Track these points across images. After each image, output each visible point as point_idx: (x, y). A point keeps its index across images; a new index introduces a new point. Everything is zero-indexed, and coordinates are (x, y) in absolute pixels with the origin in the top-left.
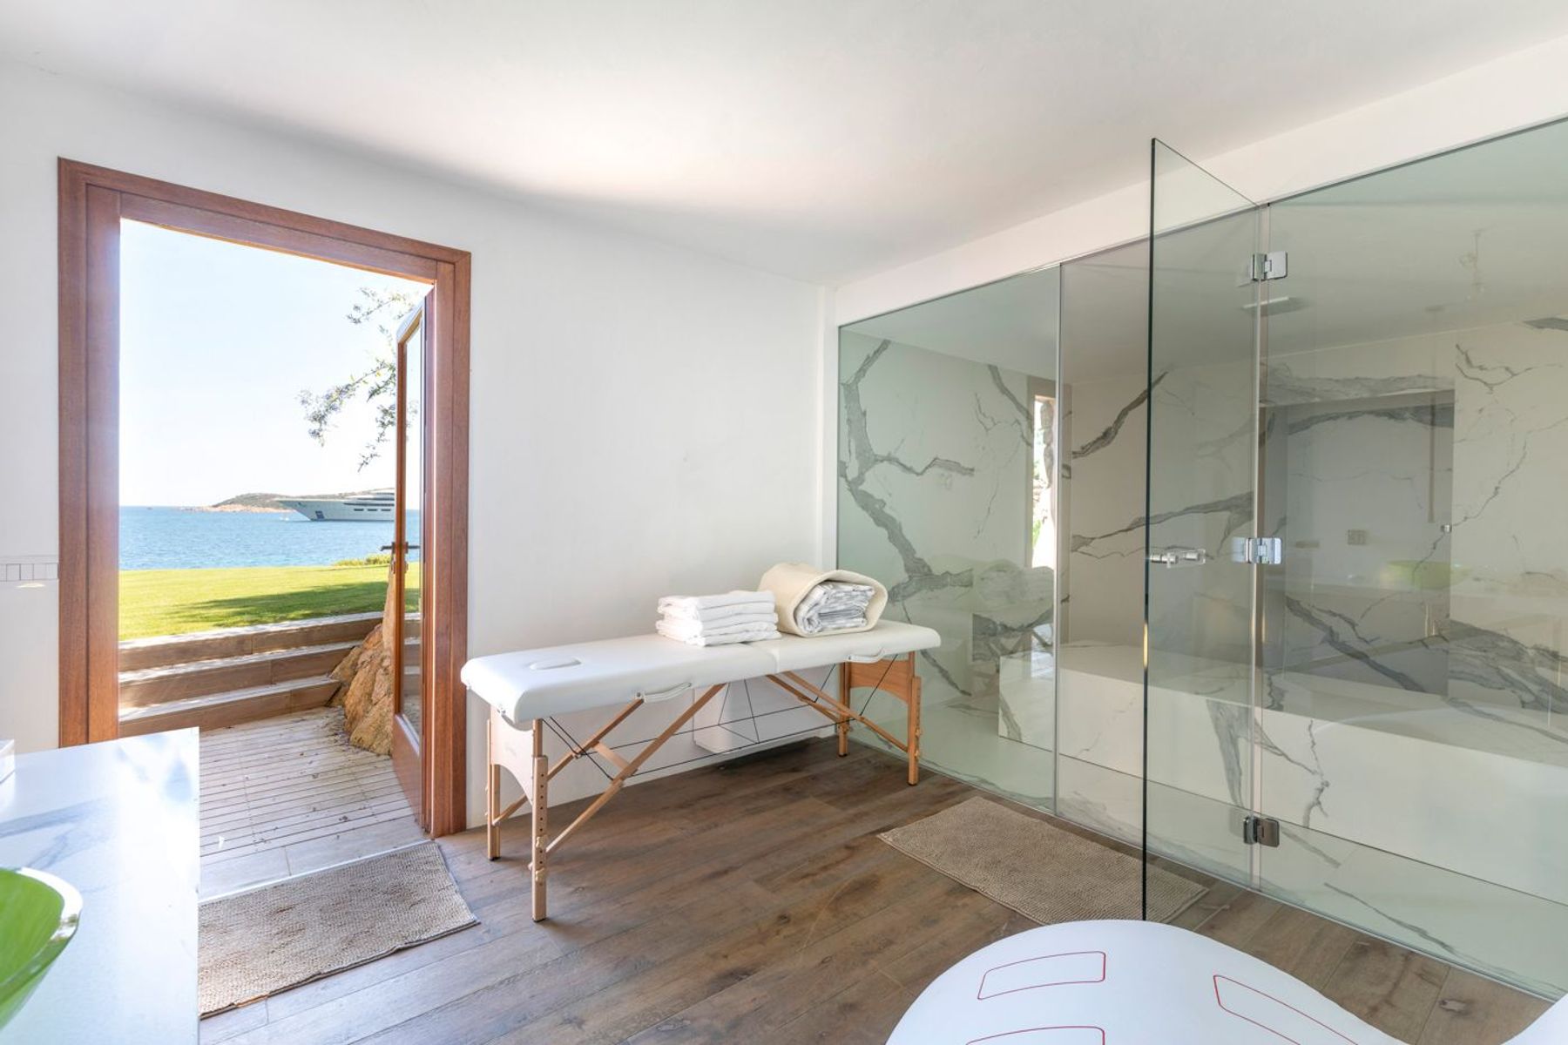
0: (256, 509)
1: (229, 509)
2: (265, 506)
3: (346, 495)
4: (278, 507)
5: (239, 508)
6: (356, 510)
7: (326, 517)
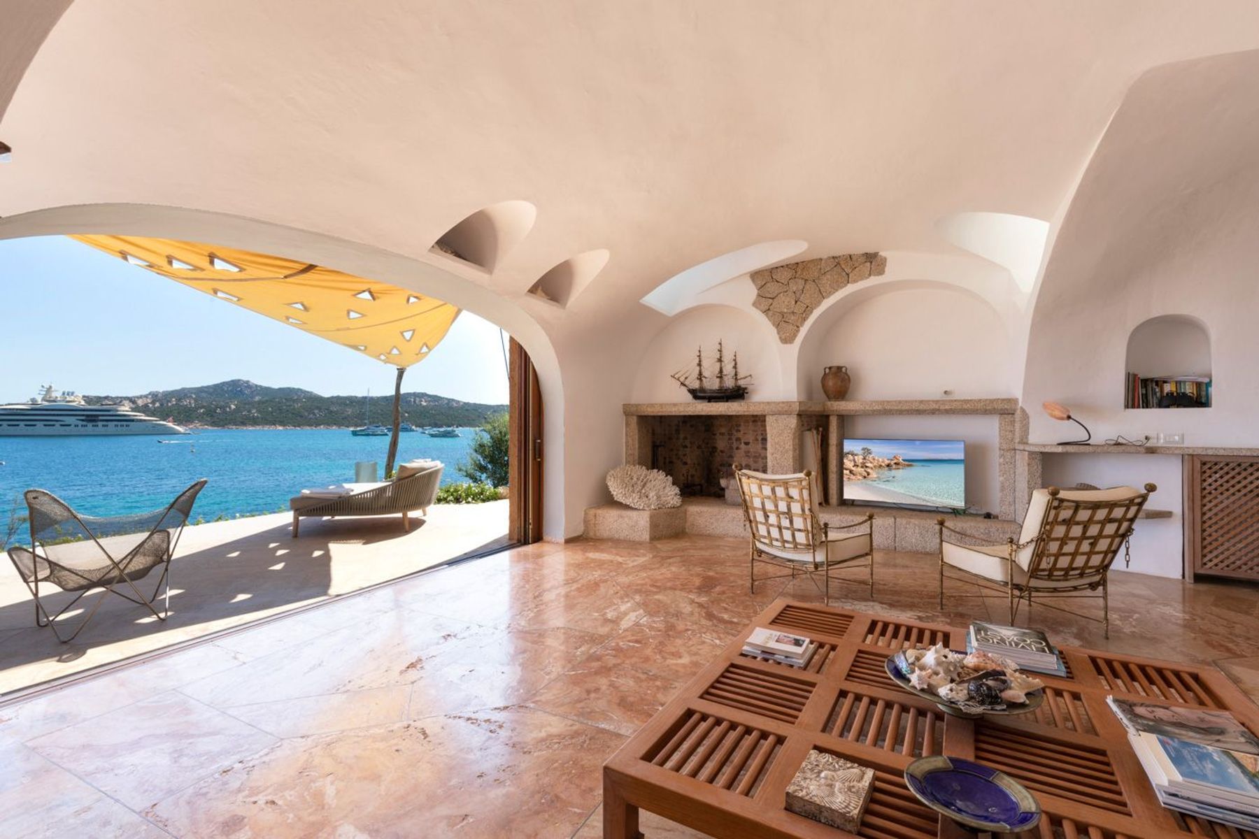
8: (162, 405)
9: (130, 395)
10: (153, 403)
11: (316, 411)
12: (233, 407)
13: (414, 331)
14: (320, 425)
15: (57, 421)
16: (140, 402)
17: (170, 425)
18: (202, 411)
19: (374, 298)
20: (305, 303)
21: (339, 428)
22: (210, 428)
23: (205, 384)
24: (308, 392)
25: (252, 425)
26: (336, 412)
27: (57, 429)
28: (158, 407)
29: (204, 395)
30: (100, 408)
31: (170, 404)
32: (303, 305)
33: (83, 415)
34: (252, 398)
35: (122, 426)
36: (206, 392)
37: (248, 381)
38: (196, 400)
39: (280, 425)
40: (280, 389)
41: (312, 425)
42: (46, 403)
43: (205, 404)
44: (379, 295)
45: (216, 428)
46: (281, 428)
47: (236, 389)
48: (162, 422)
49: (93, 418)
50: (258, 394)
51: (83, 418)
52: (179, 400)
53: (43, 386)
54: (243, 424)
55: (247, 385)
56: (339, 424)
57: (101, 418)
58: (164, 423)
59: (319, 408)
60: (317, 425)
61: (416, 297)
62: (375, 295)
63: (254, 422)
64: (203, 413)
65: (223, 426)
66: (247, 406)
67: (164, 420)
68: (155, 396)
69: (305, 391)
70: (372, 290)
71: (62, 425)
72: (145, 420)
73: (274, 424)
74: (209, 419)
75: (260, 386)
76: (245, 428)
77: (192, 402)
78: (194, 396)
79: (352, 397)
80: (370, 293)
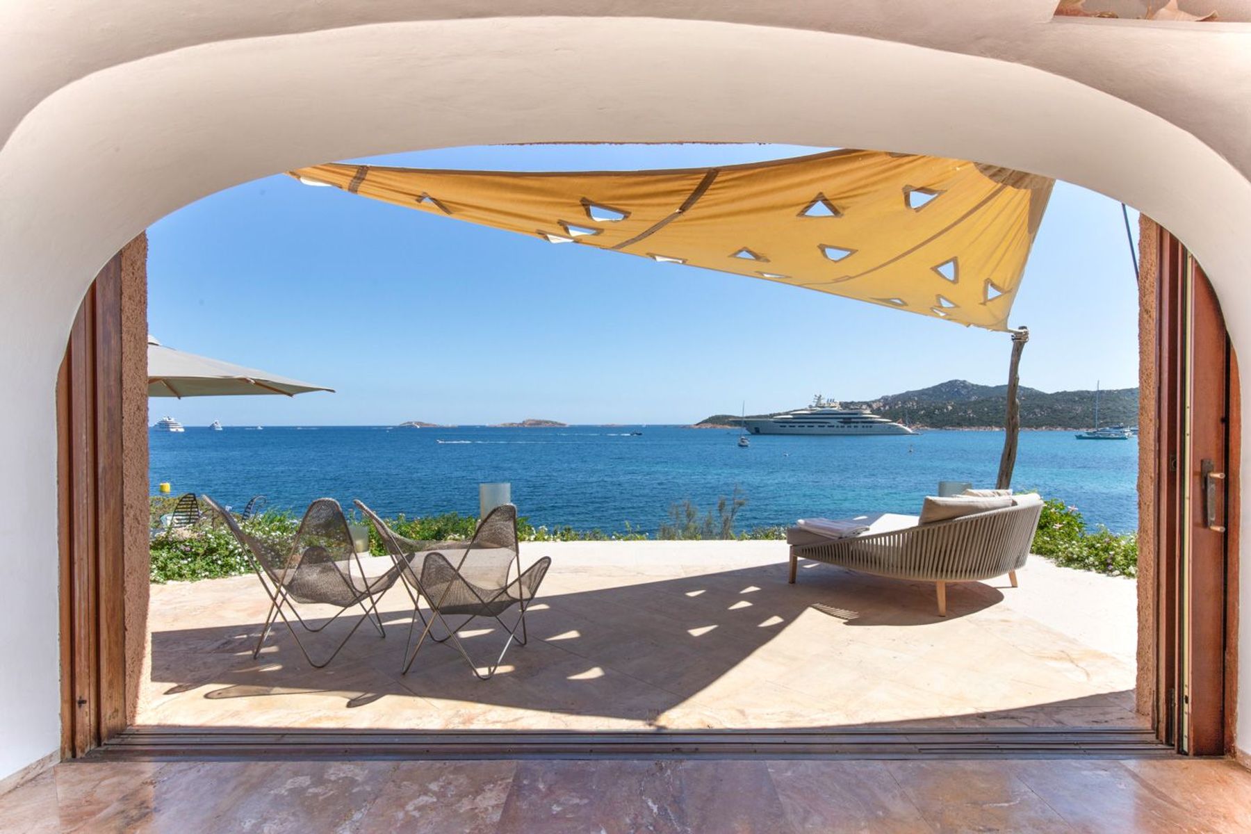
0: (719, 427)
1: (704, 426)
2: (724, 424)
3: (775, 415)
4: (731, 425)
5: (709, 426)
6: (781, 426)
7: (761, 432)
8: (890, 408)
9: (868, 400)
10: (884, 406)
11: (1037, 410)
12: (950, 408)
13: (955, 260)
14: (1042, 426)
15: (826, 423)
16: (875, 406)
17: (901, 426)
18: (922, 412)
19: (836, 212)
20: (751, 248)
21: (1065, 429)
22: (929, 429)
23: (926, 387)
24: (1028, 389)
25: (968, 427)
26: (1062, 411)
27: (826, 430)
28: (888, 410)
29: (925, 397)
30: (850, 411)
31: (897, 407)
32: (749, 252)
33: (841, 418)
34: (969, 398)
35: (867, 427)
36: (926, 394)
37: (965, 381)
38: (918, 403)
39: (996, 426)
40: (997, 387)
41: (1032, 426)
42: (819, 409)
43: (925, 406)
44: (843, 202)
45: (934, 429)
46: (997, 429)
47: (953, 389)
48: (894, 424)
49: (848, 421)
50: (974, 394)
51: (841, 420)
52: (904, 403)
53: (816, 396)
54: (959, 425)
55: (964, 384)
56: (1065, 425)
57: (853, 420)
58: (896, 424)
59: (1041, 408)
60: (1038, 426)
61: (922, 190)
62: (834, 203)
63: (970, 423)
64: (924, 415)
65: (941, 427)
66: (963, 407)
67: (895, 422)
68: (885, 400)
69: (1025, 388)
70: (827, 196)
71: (829, 426)
72: (881, 422)
73: (990, 425)
74: (928, 420)
75: (977, 385)
76: (961, 429)
77: (915, 404)
78: (916, 399)
79: (1082, 392)
80: (826, 202)
